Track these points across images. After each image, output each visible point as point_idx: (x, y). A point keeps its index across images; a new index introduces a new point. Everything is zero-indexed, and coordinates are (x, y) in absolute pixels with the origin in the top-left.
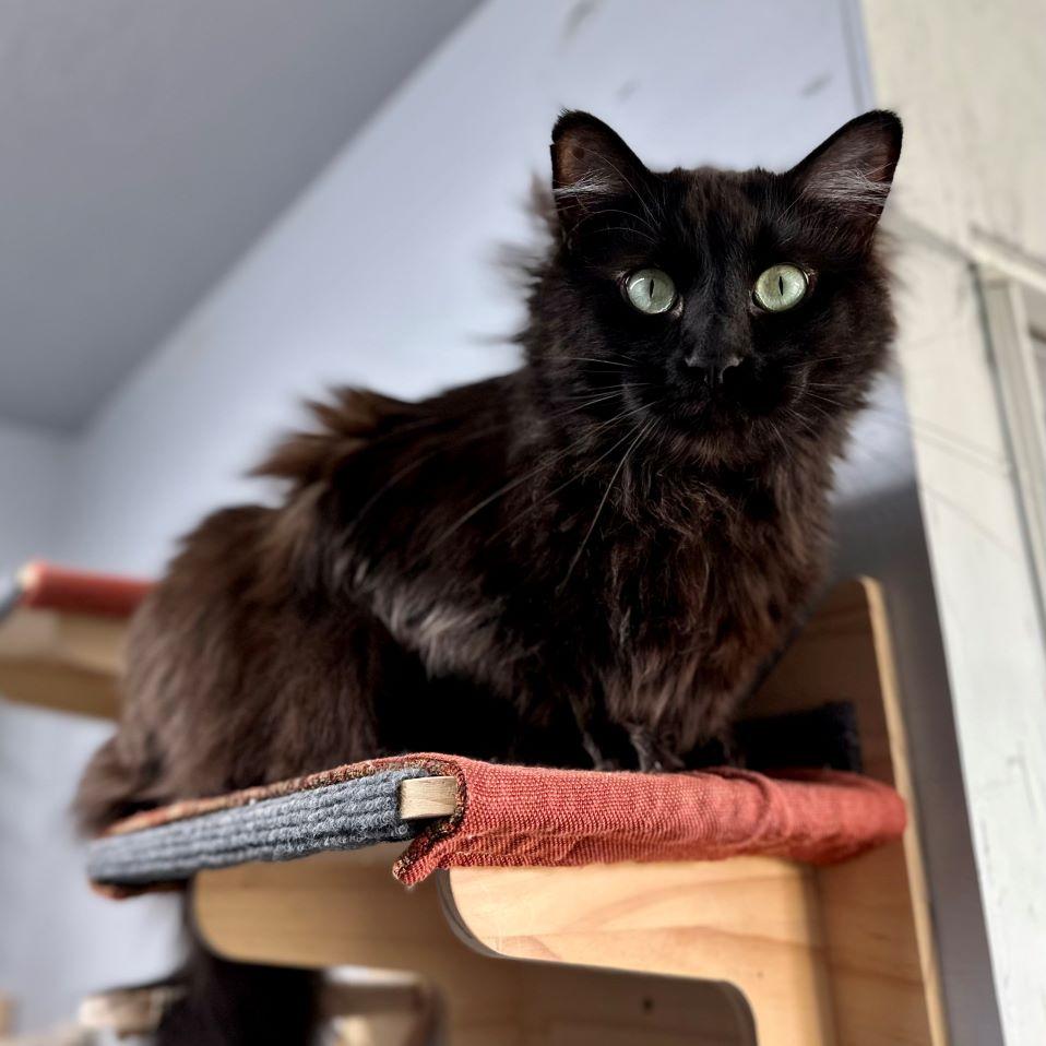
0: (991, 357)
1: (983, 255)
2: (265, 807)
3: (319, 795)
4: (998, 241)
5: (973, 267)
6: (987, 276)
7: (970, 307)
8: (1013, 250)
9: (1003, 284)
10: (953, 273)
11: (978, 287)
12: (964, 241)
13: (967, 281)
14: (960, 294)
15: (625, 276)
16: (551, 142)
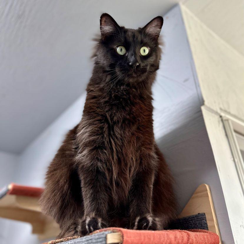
0: (226, 135)
1: (223, 114)
2: (71, 241)
3: (85, 238)
4: (225, 111)
5: (221, 117)
6: (224, 119)
7: (221, 125)
8: (229, 113)
9: (227, 120)
10: (217, 118)
11: (222, 120)
12: (219, 111)
13: (220, 119)
14: (219, 122)
15: (116, 47)
16: (100, 19)
